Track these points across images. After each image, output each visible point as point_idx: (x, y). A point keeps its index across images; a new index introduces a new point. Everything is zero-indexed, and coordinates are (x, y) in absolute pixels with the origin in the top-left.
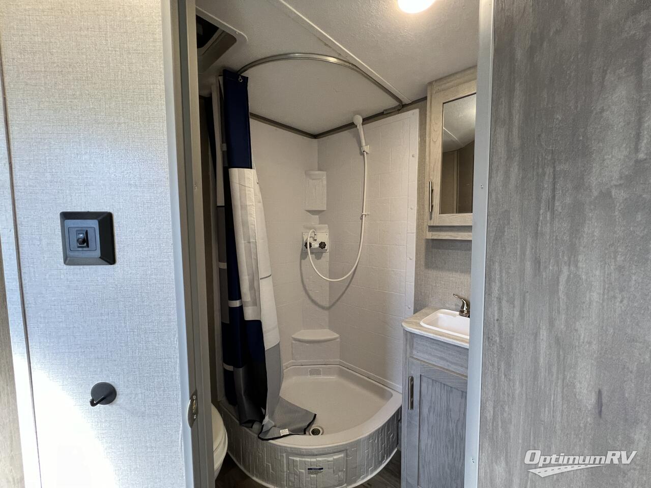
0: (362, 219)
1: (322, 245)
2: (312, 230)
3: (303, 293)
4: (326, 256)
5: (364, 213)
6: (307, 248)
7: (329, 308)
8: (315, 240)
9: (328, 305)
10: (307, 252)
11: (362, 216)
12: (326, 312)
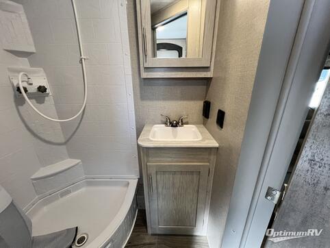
0: (82, 63)
1: (42, 89)
2: (22, 73)
3: (32, 137)
4: (49, 100)
5: (83, 57)
6: (21, 93)
7: (65, 143)
8: (31, 84)
9: (63, 141)
10: (24, 98)
11: (81, 60)
12: (64, 147)
